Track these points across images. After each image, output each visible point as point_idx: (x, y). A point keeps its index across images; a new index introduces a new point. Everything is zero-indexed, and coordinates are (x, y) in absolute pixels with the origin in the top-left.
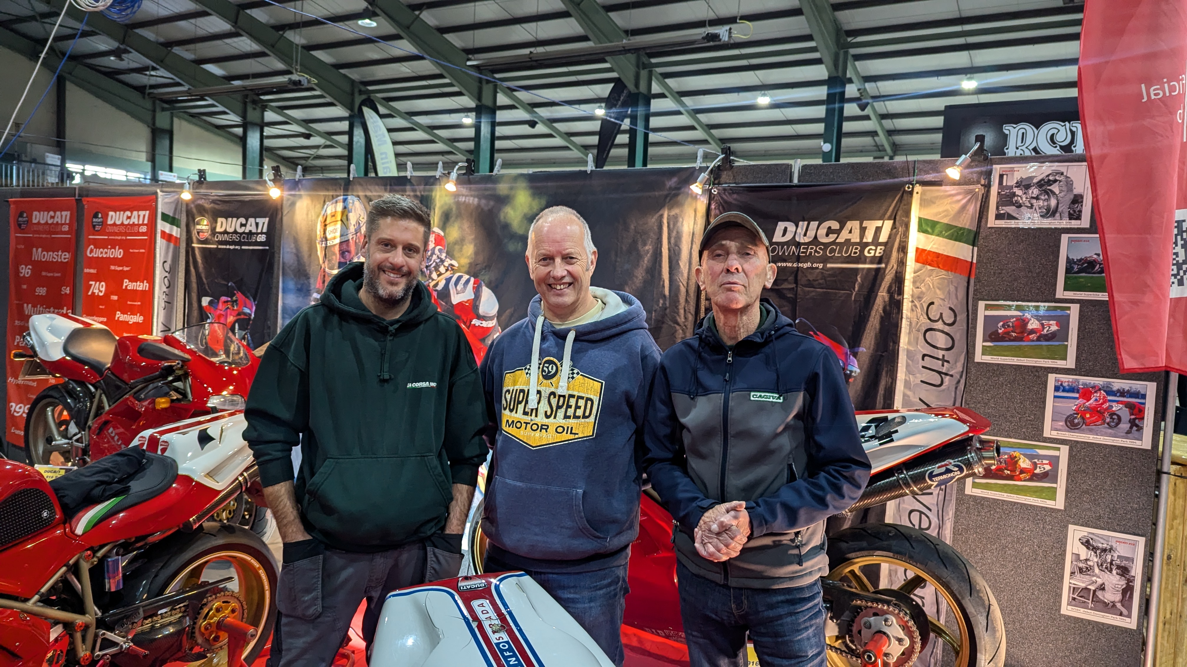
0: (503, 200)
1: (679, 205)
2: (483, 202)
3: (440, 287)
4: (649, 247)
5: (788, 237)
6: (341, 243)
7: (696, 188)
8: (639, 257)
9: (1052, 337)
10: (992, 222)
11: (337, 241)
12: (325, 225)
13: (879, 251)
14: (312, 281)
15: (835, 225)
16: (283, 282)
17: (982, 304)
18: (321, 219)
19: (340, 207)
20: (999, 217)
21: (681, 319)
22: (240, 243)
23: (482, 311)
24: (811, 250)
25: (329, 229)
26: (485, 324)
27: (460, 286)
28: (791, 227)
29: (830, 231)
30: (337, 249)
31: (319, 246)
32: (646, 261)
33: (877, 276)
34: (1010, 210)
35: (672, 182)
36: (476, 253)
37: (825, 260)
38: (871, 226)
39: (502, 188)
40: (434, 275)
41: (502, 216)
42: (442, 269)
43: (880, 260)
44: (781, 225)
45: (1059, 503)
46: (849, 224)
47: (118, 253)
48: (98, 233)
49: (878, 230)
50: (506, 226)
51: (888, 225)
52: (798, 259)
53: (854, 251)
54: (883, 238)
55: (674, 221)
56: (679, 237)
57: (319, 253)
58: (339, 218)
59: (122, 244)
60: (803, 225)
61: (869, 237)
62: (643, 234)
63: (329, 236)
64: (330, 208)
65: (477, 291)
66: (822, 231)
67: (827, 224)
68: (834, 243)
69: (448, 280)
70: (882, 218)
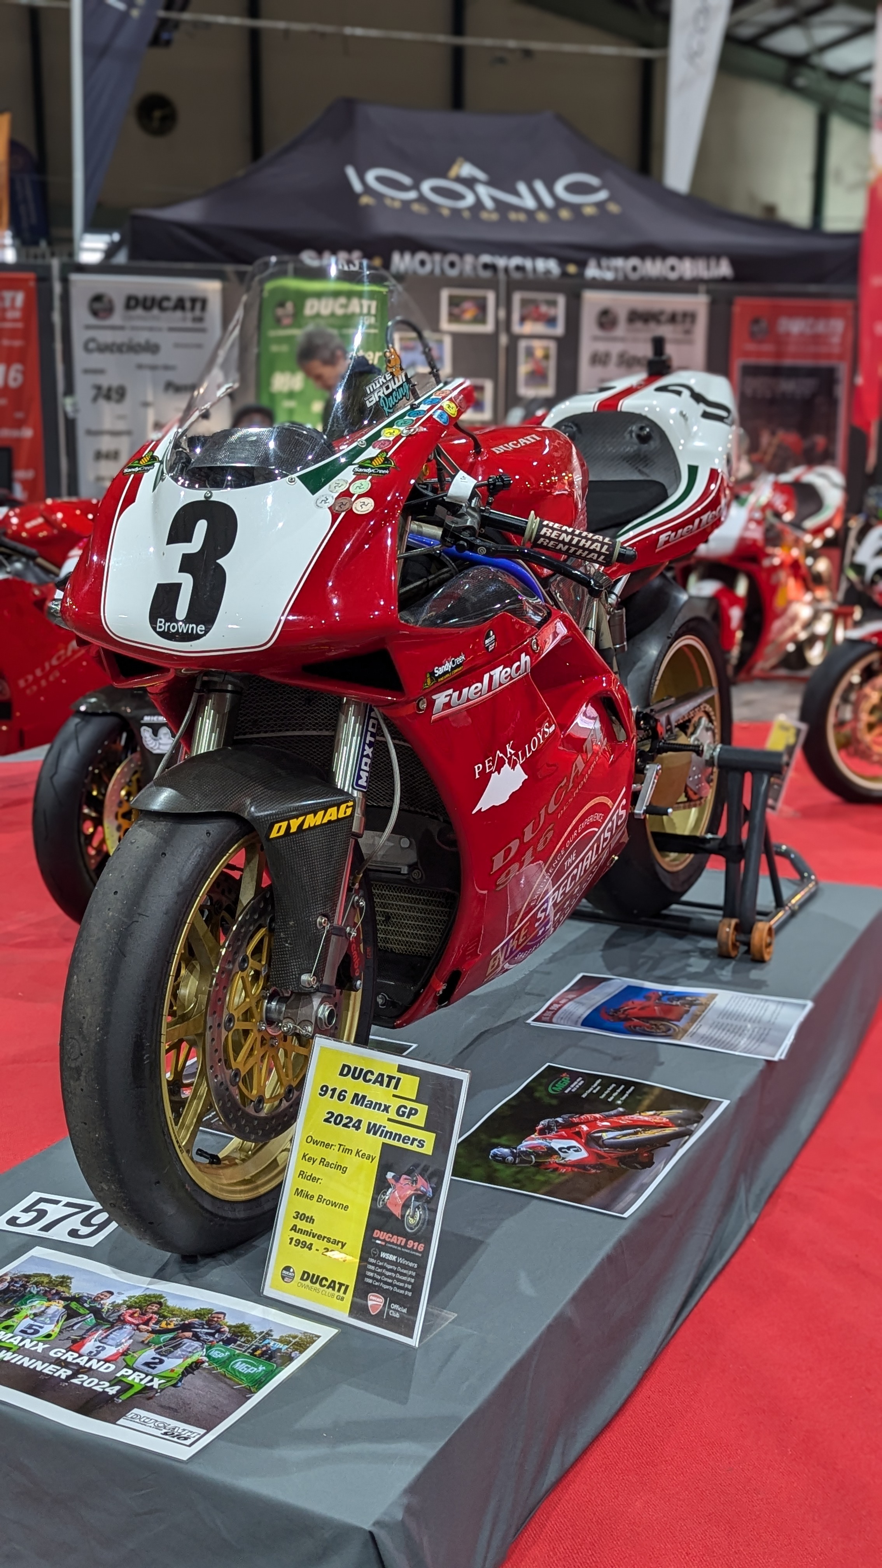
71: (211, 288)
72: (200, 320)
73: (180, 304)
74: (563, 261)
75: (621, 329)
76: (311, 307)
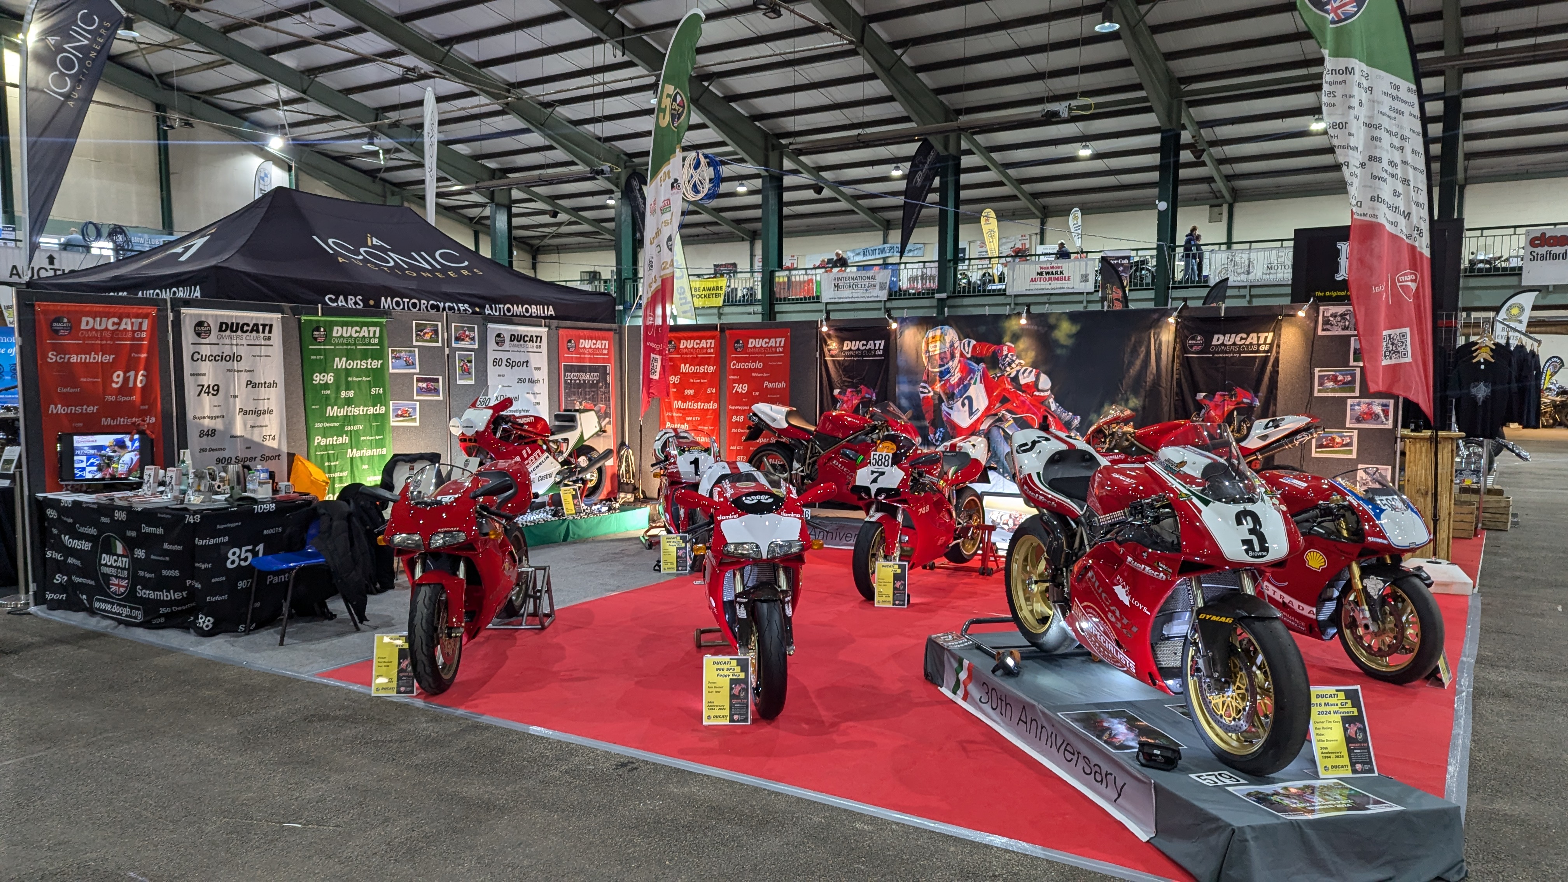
0: (1053, 327)
1: (1161, 327)
2: (1041, 328)
3: (1012, 375)
4: (1143, 349)
5: (1220, 342)
6: (940, 353)
7: (1171, 320)
8: (1138, 354)
9: (1349, 382)
10: (1320, 333)
11: (938, 352)
13: (1267, 347)
15: (1244, 336)
16: (899, 378)
17: (1317, 370)
18: (925, 339)
20: (1323, 330)
21: (1164, 385)
22: (863, 356)
23: (1040, 387)
24: (1233, 348)
25: (931, 345)
26: (1042, 394)
28: (1222, 337)
29: (1242, 339)
30: (937, 357)
31: (924, 356)
32: (1142, 356)
33: (1266, 360)
34: (1328, 327)
35: (1156, 316)
36: (1036, 356)
37: (1240, 352)
38: (1263, 336)
39: (1052, 321)
40: (1008, 369)
41: (1053, 335)
42: (1013, 365)
43: (1267, 352)
44: (1216, 337)
45: (1354, 456)
46: (1251, 335)
47: (759, 365)
48: (739, 353)
49: (1266, 338)
50: (1056, 341)
51: (1271, 335)
52: (1226, 352)
53: (1255, 348)
54: (1269, 341)
55: (1157, 335)
56: (1160, 344)
57: (924, 359)
58: (938, 339)
59: (760, 360)
60: (1228, 336)
61: (1262, 341)
62: (1139, 343)
63: (931, 350)
64: (931, 334)
65: (1037, 377)
66: (1238, 338)
67: (1240, 335)
68: (1244, 344)
69: (1018, 372)
70: (1268, 332)
71: (274, 318)
72: (269, 338)
73: (255, 328)
74: (472, 305)
75: (507, 345)
76: (337, 331)
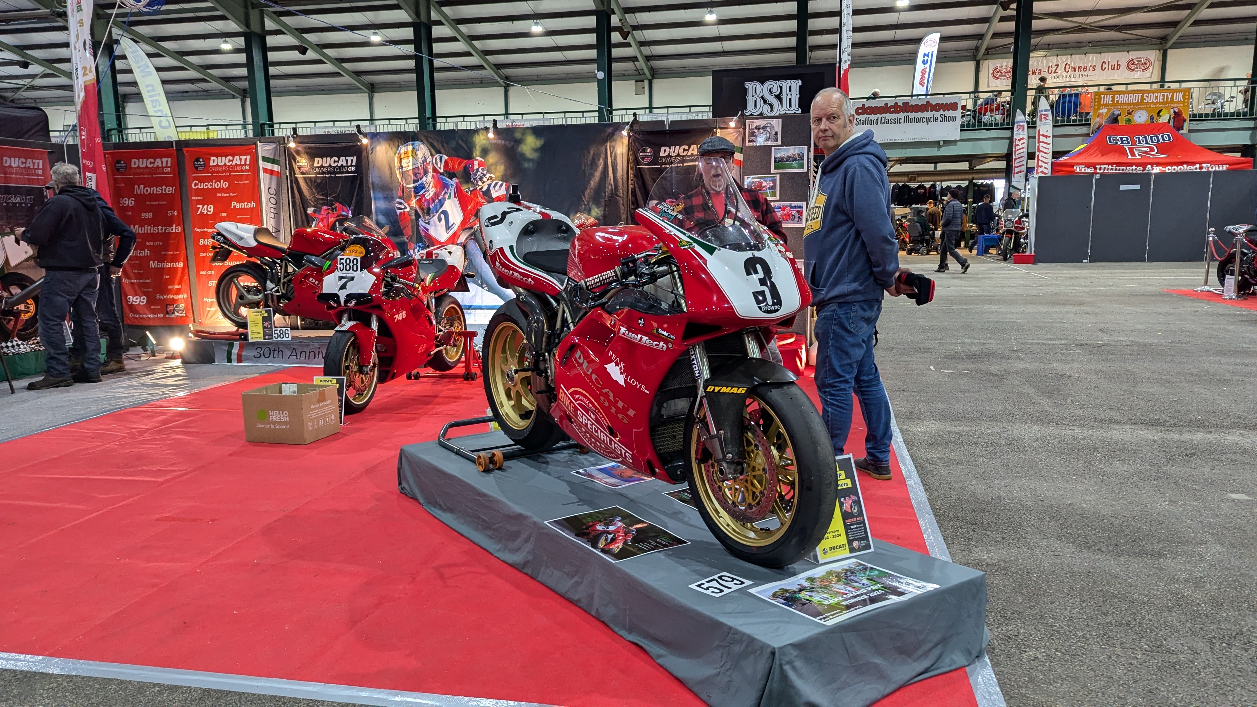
0: (519, 142)
1: (615, 141)
2: (507, 143)
3: (484, 189)
4: (601, 161)
6: (413, 169)
7: (625, 133)
8: (597, 167)
9: (771, 188)
12: (401, 159)
14: (394, 192)
16: (374, 194)
17: (746, 177)
18: (397, 155)
19: (410, 148)
21: (621, 195)
22: (334, 173)
24: (677, 158)
25: (403, 161)
27: (497, 188)
30: (411, 172)
31: (397, 172)
32: (600, 167)
35: (610, 130)
36: (505, 170)
37: (683, 162)
39: (518, 135)
41: (520, 149)
42: (485, 179)
46: (692, 147)
47: (224, 185)
48: (201, 172)
50: (523, 155)
52: (672, 163)
55: (613, 148)
56: (615, 156)
57: (398, 175)
58: (410, 154)
59: (226, 179)
62: (597, 156)
63: (404, 166)
65: (507, 190)
68: (686, 155)
69: (489, 185)
